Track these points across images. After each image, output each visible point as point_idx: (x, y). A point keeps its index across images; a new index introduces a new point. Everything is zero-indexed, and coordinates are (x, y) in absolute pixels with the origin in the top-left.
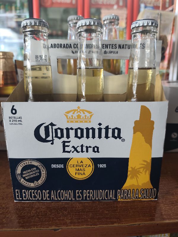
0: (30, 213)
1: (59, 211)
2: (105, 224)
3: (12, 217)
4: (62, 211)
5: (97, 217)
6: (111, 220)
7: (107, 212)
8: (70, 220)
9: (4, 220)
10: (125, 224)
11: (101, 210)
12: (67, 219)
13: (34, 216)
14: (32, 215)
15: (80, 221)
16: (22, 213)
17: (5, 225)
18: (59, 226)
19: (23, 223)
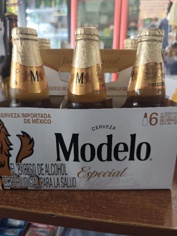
0: (34, 197)
1: (59, 198)
2: (100, 218)
3: (17, 197)
4: (62, 199)
5: (94, 210)
6: (107, 215)
7: (105, 207)
8: (67, 208)
9: (10, 199)
10: (119, 221)
11: (99, 204)
12: (64, 207)
13: (36, 199)
14: (35, 198)
15: (76, 211)
16: (27, 195)
17: (10, 203)
18: (56, 212)
19: (25, 204)
